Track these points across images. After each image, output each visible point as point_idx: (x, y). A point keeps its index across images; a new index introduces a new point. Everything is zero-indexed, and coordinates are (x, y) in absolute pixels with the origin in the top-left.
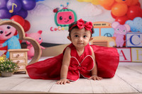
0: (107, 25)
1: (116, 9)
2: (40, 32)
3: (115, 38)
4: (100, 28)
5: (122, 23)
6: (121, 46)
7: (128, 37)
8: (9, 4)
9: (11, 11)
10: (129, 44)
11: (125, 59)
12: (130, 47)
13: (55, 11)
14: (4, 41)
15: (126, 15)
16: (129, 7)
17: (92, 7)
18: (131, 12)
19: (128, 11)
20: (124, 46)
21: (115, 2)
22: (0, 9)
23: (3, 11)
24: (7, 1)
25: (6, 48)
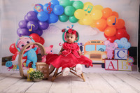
0: (101, 43)
1: (108, 31)
2: (52, 46)
3: (106, 53)
4: (96, 45)
5: (112, 42)
6: (111, 58)
7: (116, 52)
8: (29, 24)
9: (30, 30)
10: (116, 57)
12: (117, 60)
13: (63, 31)
15: (115, 35)
16: (117, 30)
18: (119, 33)
19: (117, 33)
20: (113, 59)
21: (107, 26)
22: (22, 28)
23: (24, 30)
24: (27, 22)
25: (26, 58)
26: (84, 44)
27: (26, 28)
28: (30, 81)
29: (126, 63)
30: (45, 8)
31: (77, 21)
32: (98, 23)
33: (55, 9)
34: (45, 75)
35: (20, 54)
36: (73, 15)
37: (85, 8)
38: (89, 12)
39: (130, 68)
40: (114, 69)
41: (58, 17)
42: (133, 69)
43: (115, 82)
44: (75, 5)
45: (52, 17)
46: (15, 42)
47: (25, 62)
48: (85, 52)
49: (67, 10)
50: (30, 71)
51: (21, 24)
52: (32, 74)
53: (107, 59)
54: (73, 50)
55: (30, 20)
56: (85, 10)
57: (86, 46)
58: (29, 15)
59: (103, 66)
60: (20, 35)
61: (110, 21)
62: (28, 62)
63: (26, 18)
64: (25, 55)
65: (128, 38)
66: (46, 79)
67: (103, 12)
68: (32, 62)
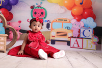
0: (68, 21)
1: (75, 10)
2: (20, 22)
3: (72, 31)
4: (63, 23)
5: (79, 20)
6: (77, 37)
7: (82, 31)
9: (0, 5)
10: (82, 36)
11: (79, 46)
12: (82, 38)
13: (32, 7)
15: (82, 15)
16: (84, 9)
17: (58, 7)
18: (86, 13)
19: (84, 12)
20: (78, 37)
21: (75, 5)
26: (51, 21)
29: (90, 42)
32: (66, 2)
39: (94, 47)
40: (79, 47)
43: (76, 58)
48: (52, 29)
53: (72, 37)
65: (94, 17)
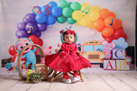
0: (99, 43)
1: (105, 31)
2: (50, 48)
3: (104, 53)
4: (94, 45)
5: (110, 42)
6: (109, 58)
7: (114, 52)
8: (28, 26)
9: (29, 32)
10: (114, 57)
11: (112, 68)
12: (115, 59)
13: (61, 32)
14: (24, 54)
15: (112, 35)
16: (114, 30)
17: (88, 30)
18: (116, 33)
19: (114, 33)
20: (111, 59)
21: (105, 27)
22: (20, 30)
23: (23, 32)
24: (26, 24)
25: (25, 59)
26: (82, 44)
27: (24, 30)
28: (29, 83)
29: (124, 63)
30: (43, 10)
31: (74, 22)
32: (95, 24)
33: (53, 11)
34: (44, 76)
35: (19, 56)
36: (71, 17)
37: (83, 9)
38: (86, 13)
39: (128, 67)
41: (56, 19)
42: (131, 69)
43: (113, 81)
44: (72, 6)
45: (50, 19)
46: (14, 44)
47: (24, 63)
49: (65, 12)
50: (29, 73)
51: (20, 26)
52: (31, 76)
53: (105, 59)
54: (71, 51)
55: (29, 22)
56: (83, 12)
57: (85, 47)
58: (28, 17)
59: (102, 66)
60: (19, 37)
61: (107, 21)
62: (28, 63)
63: (25, 20)
64: (24, 57)
65: (126, 38)
66: (45, 80)
67: (100, 13)
68: (31, 64)
